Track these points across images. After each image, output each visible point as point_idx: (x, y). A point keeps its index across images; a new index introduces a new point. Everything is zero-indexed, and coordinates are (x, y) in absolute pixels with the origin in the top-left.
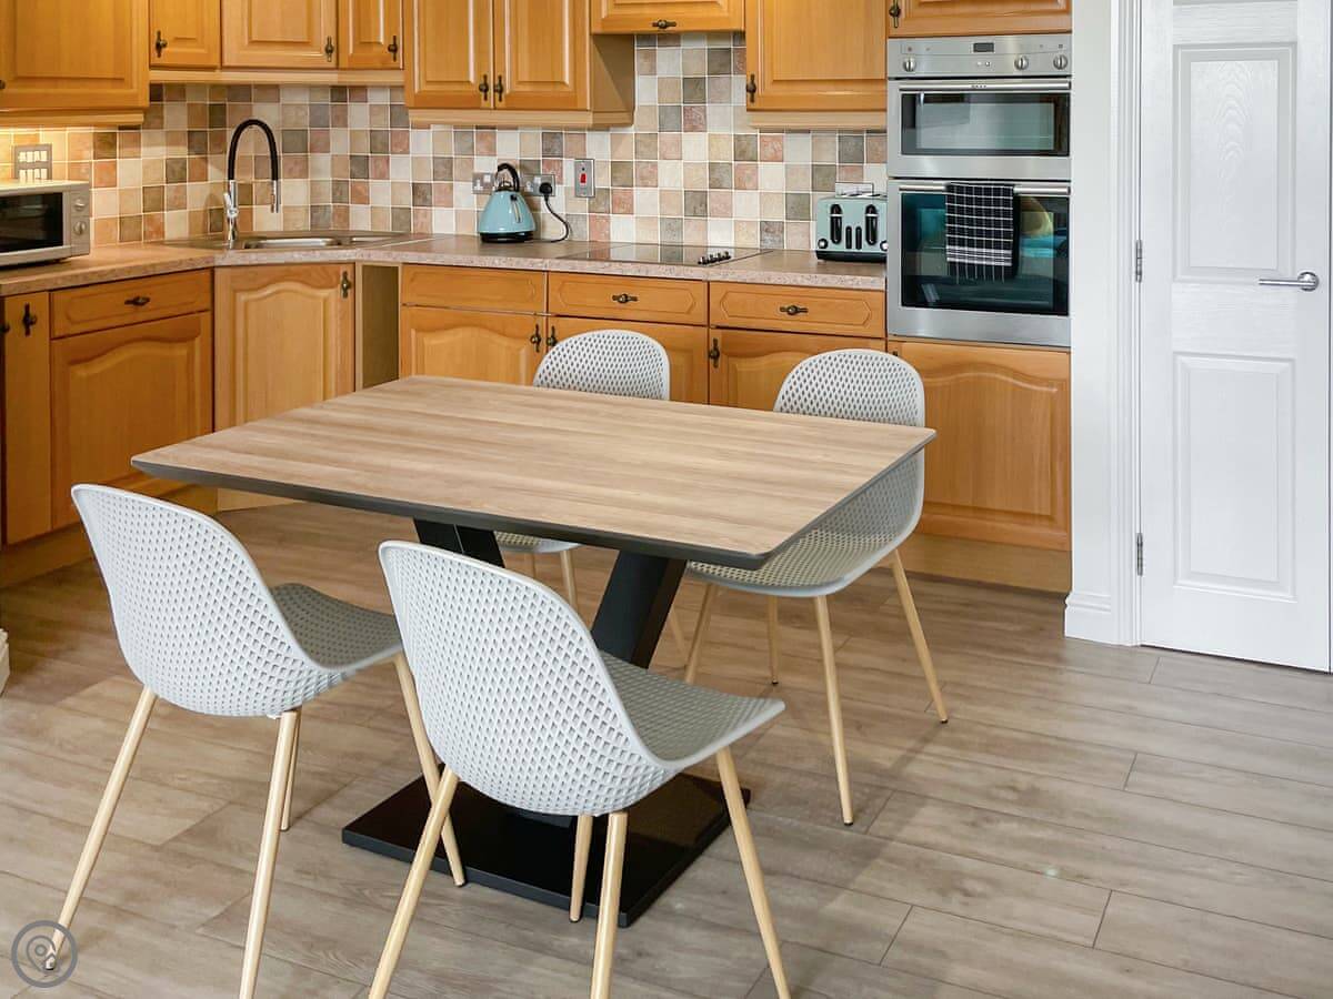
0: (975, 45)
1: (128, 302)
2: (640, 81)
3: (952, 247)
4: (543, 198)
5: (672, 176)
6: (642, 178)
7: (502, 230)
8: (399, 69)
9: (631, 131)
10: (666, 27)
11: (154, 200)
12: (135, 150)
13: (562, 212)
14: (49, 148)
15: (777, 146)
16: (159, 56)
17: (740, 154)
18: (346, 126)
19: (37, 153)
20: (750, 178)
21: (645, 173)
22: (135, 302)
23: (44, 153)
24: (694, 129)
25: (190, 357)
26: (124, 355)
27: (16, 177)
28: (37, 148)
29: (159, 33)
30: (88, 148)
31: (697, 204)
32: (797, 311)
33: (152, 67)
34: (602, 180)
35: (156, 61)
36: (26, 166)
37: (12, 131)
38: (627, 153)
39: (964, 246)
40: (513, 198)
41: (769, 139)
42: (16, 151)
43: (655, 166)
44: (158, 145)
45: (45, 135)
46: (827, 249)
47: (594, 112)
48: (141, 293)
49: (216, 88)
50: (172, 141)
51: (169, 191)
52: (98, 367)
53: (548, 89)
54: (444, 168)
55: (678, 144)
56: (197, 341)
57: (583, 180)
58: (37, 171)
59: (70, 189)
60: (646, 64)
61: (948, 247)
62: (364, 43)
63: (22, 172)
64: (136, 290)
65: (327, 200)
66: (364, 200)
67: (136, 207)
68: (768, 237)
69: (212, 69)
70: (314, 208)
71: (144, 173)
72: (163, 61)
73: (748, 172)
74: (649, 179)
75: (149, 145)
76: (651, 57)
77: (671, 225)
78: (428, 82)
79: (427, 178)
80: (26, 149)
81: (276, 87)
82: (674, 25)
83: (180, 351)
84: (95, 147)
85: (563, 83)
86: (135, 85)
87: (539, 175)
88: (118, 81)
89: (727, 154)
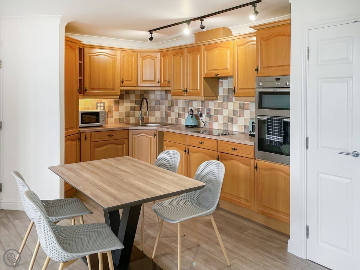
0: (276, 79)
1: (108, 136)
2: (220, 89)
3: (268, 135)
4: (200, 117)
5: (226, 113)
6: (220, 113)
7: (189, 124)
8: (170, 86)
9: (218, 101)
10: (217, 75)
11: (127, 114)
12: (123, 104)
13: (204, 120)
14: (104, 103)
15: (248, 105)
16: (122, 84)
17: (240, 108)
18: (167, 99)
19: (101, 104)
20: (242, 114)
21: (220, 112)
22: (110, 136)
23: (103, 104)
24: (230, 101)
25: (123, 148)
26: (108, 146)
27: (97, 109)
28: (102, 103)
29: (122, 79)
30: (112, 103)
31: (231, 120)
32: (235, 149)
33: (121, 86)
34: (212, 114)
35: (121, 85)
36: (99, 107)
37: (96, 99)
38: (217, 107)
39: (271, 135)
40: (192, 117)
41: (246, 104)
42: (97, 103)
43: (222, 110)
44: (128, 103)
45: (103, 100)
46: (251, 134)
47: (204, 97)
48: (111, 134)
49: (141, 91)
50: (131, 102)
51: (131, 113)
52: (101, 149)
53: (195, 91)
54: (184, 109)
55: (227, 105)
56: (125, 145)
57: (208, 113)
58: (101, 108)
59: (101, 111)
60: (221, 84)
61: (267, 135)
62: (165, 81)
63: (98, 108)
64: (111, 133)
65: (164, 116)
66: (170, 116)
67: (123, 116)
68: (246, 130)
69: (135, 87)
70: (161, 118)
71: (125, 109)
72: (123, 85)
73: (241, 112)
74: (221, 114)
75: (126, 103)
76: (222, 83)
77: (226, 125)
78: (175, 89)
79: (181, 112)
80: (99, 103)
81: (154, 91)
82: (219, 75)
83: (120, 147)
84: (114, 103)
85: (198, 89)
86: (117, 90)
87: (200, 111)
88: (113, 89)
89: (237, 108)
